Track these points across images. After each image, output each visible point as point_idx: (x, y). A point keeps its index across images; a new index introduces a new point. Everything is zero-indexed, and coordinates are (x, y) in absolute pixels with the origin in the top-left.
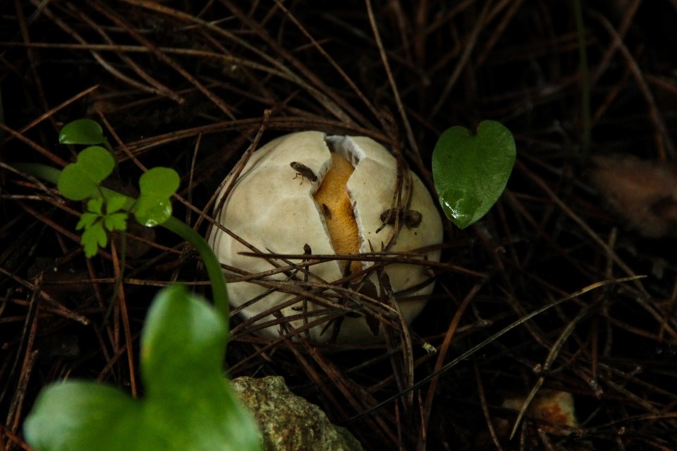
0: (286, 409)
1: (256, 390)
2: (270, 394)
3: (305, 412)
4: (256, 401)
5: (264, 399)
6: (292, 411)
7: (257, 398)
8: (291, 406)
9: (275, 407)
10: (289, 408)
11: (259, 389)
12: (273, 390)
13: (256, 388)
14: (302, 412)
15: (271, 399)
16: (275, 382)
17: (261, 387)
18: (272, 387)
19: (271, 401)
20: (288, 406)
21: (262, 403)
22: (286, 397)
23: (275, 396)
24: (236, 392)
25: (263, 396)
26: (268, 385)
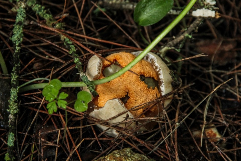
0: (135, 159)
1: (123, 155)
2: (128, 155)
3: (141, 158)
4: (125, 159)
5: (127, 158)
6: (137, 160)
7: (125, 158)
8: (136, 158)
9: (131, 159)
10: (136, 159)
11: (124, 154)
12: (128, 153)
13: (123, 154)
14: (140, 159)
15: (129, 156)
16: (128, 150)
17: (124, 153)
18: (127, 152)
19: (129, 157)
20: (135, 158)
21: (127, 159)
22: (133, 155)
23: (129, 155)
24: (117, 157)
25: (126, 157)
26: (126, 152)
